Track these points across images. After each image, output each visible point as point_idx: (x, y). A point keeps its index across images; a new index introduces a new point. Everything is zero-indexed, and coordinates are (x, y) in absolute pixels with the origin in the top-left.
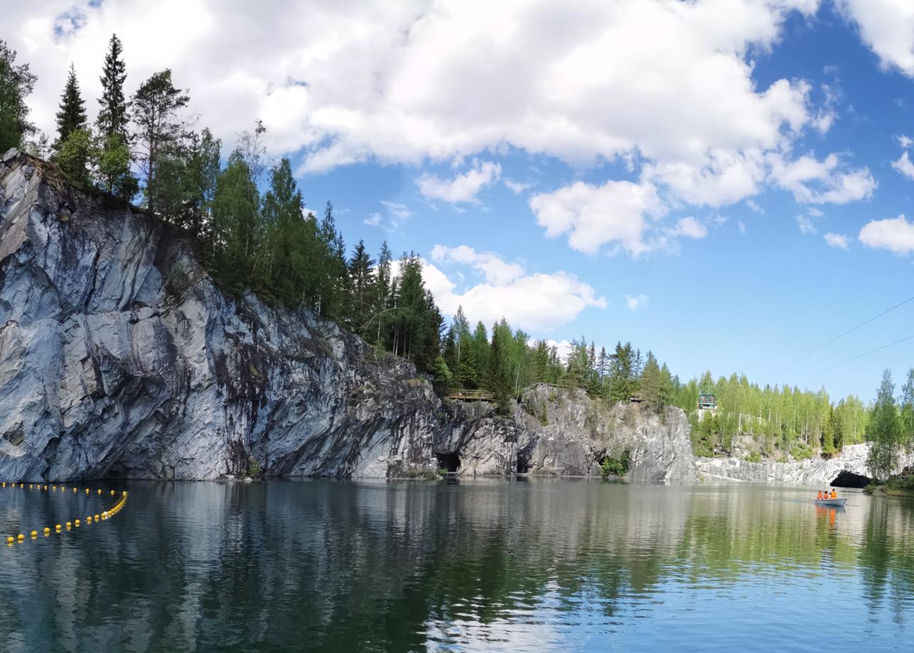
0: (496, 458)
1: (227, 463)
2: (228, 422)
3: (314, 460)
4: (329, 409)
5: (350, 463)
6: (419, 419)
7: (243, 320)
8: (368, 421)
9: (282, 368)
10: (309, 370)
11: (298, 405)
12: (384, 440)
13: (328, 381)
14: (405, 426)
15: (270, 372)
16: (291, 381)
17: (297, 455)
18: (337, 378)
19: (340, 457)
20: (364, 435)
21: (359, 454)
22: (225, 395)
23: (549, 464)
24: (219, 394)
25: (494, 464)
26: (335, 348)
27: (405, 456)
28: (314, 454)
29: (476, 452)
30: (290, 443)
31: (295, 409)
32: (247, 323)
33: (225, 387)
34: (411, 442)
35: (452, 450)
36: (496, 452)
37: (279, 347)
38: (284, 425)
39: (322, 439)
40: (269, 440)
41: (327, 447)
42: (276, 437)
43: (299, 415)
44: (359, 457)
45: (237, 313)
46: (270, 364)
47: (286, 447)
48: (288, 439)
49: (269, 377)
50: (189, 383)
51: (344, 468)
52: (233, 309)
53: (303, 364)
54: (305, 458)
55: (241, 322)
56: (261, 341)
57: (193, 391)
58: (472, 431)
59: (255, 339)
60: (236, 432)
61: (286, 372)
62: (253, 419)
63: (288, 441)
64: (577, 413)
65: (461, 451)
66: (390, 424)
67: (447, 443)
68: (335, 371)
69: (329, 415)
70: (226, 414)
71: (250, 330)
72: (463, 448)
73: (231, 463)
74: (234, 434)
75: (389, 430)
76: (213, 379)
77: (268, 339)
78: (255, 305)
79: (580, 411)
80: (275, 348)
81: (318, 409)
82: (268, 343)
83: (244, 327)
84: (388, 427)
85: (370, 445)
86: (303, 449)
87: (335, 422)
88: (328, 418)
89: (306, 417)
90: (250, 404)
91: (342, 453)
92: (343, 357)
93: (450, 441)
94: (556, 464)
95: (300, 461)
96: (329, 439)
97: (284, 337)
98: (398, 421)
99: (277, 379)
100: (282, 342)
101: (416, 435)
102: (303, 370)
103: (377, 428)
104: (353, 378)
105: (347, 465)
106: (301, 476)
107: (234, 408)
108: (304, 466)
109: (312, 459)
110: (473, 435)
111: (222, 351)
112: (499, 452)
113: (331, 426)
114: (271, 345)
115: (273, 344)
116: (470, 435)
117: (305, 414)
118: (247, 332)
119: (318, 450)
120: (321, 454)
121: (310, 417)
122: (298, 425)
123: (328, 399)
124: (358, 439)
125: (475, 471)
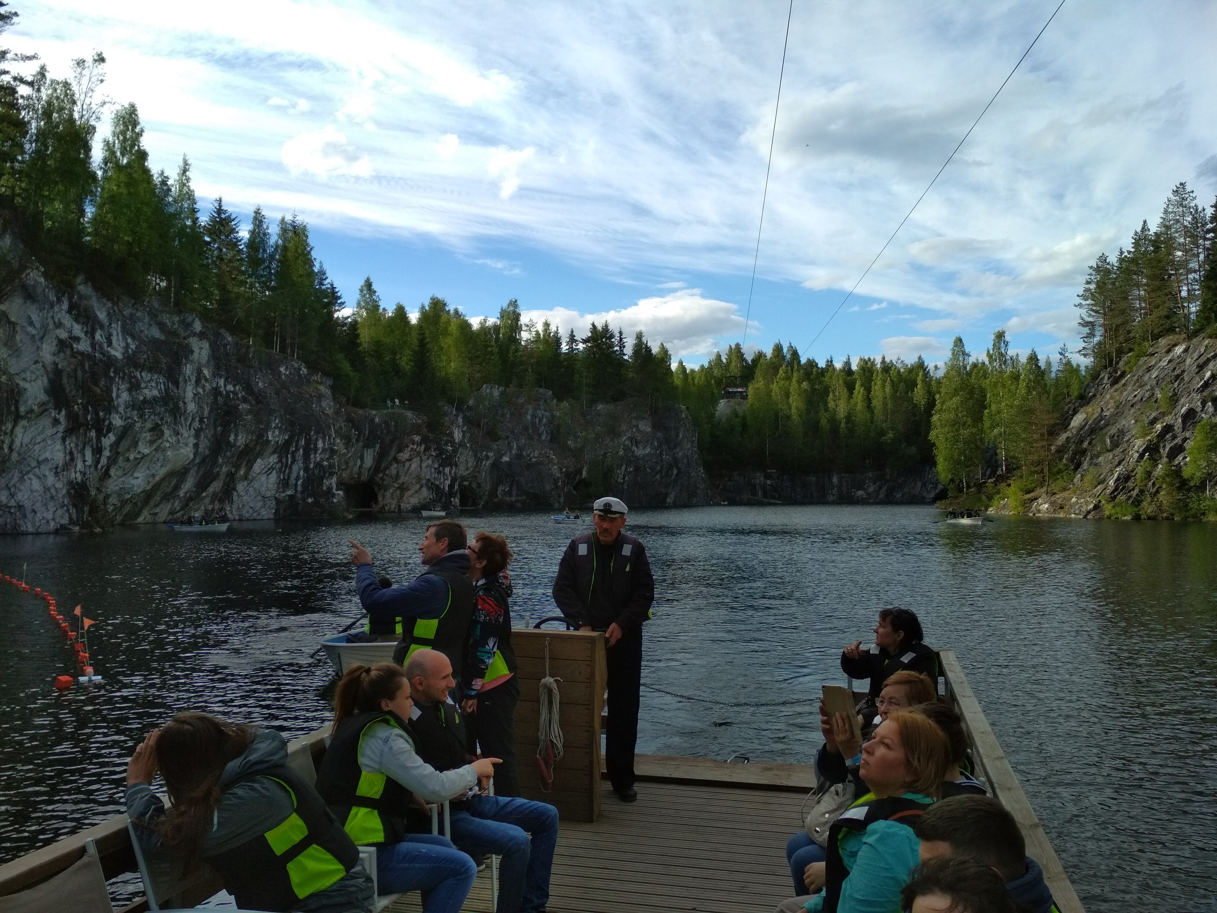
0: (429, 488)
1: (68, 510)
2: (68, 457)
3: (172, 501)
4: (193, 432)
5: (221, 501)
6: (317, 440)
7: (76, 320)
8: (247, 445)
9: (130, 383)
10: (164, 383)
11: (152, 430)
12: (269, 469)
13: (189, 395)
14: (297, 449)
15: (115, 390)
16: (141, 398)
17: (148, 496)
18: (200, 390)
19: (207, 496)
20: (241, 464)
21: (234, 489)
22: (63, 423)
23: (505, 493)
24: (56, 422)
25: (426, 495)
26: (196, 350)
27: (299, 488)
28: (171, 493)
29: (401, 481)
30: (140, 480)
31: (148, 436)
32: (83, 324)
33: (63, 412)
34: (306, 469)
35: (364, 477)
36: (428, 480)
37: (123, 354)
38: (132, 457)
39: (181, 474)
40: (110, 476)
41: (188, 485)
42: (120, 472)
43: (152, 442)
44: (235, 494)
45: (69, 311)
46: (114, 377)
47: (133, 485)
48: (136, 475)
49: (114, 395)
50: (17, 408)
51: (213, 509)
52: (65, 306)
53: (156, 376)
54: (159, 498)
55: (74, 323)
56: (101, 348)
57: (22, 418)
58: (393, 453)
59: (93, 345)
60: (78, 470)
61: (134, 386)
62: (98, 451)
63: (137, 478)
64: (540, 421)
65: (377, 479)
66: (278, 447)
67: (356, 469)
68: (198, 382)
69: (192, 441)
70: (65, 447)
71: (86, 333)
72: (381, 475)
73: (73, 511)
74: (76, 472)
75: (276, 456)
76: (49, 402)
77: (110, 344)
78: (91, 298)
79: (544, 420)
80: (119, 355)
81: (178, 434)
82: (109, 349)
83: (78, 330)
84: (274, 452)
85: (250, 477)
86: (157, 487)
87: (201, 450)
88: (191, 445)
89: (162, 445)
90: (93, 434)
91: (211, 489)
92: (208, 361)
93: (361, 467)
94: (514, 493)
95: (152, 503)
96: (192, 472)
97: (129, 340)
98: (288, 443)
99: (125, 396)
100: (127, 346)
101: (312, 461)
102: (157, 383)
103: (260, 455)
104: (222, 389)
105: (217, 506)
106: (154, 523)
107: (74, 439)
108: (158, 510)
109: (168, 500)
110: (395, 459)
111: (56, 364)
112: (433, 480)
113: (195, 455)
114: (113, 352)
115: (116, 350)
116: (390, 458)
117: (160, 441)
118: (82, 335)
119: (177, 488)
120: (182, 493)
121: (168, 445)
122: (150, 458)
123: (190, 419)
124: (233, 470)
125: (399, 506)
